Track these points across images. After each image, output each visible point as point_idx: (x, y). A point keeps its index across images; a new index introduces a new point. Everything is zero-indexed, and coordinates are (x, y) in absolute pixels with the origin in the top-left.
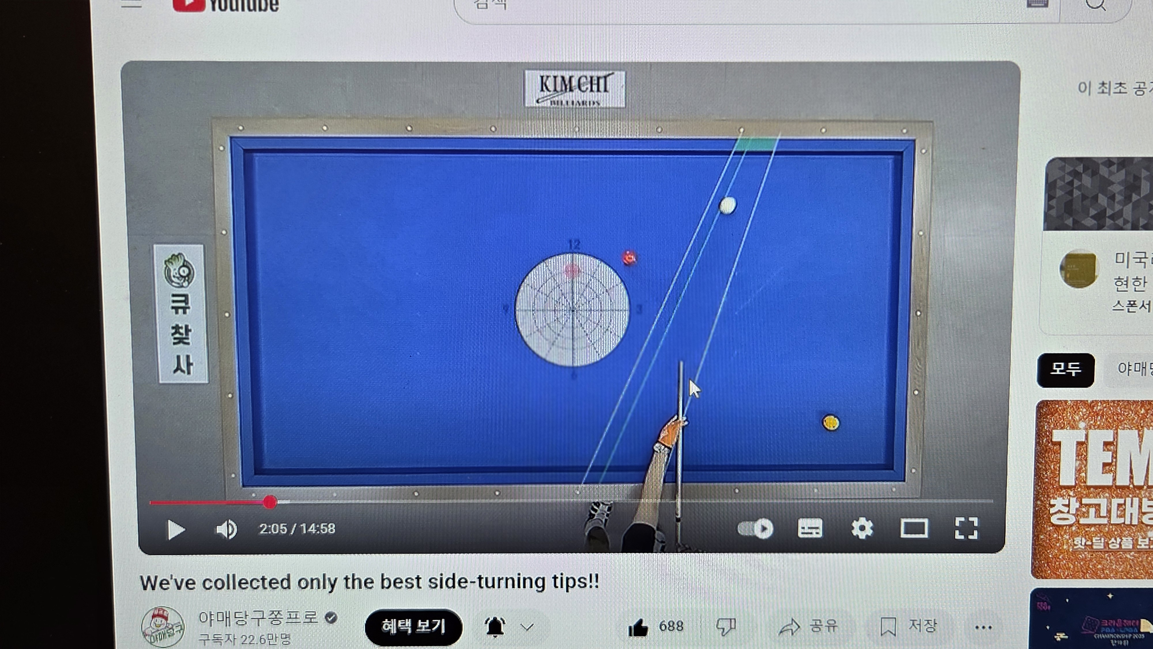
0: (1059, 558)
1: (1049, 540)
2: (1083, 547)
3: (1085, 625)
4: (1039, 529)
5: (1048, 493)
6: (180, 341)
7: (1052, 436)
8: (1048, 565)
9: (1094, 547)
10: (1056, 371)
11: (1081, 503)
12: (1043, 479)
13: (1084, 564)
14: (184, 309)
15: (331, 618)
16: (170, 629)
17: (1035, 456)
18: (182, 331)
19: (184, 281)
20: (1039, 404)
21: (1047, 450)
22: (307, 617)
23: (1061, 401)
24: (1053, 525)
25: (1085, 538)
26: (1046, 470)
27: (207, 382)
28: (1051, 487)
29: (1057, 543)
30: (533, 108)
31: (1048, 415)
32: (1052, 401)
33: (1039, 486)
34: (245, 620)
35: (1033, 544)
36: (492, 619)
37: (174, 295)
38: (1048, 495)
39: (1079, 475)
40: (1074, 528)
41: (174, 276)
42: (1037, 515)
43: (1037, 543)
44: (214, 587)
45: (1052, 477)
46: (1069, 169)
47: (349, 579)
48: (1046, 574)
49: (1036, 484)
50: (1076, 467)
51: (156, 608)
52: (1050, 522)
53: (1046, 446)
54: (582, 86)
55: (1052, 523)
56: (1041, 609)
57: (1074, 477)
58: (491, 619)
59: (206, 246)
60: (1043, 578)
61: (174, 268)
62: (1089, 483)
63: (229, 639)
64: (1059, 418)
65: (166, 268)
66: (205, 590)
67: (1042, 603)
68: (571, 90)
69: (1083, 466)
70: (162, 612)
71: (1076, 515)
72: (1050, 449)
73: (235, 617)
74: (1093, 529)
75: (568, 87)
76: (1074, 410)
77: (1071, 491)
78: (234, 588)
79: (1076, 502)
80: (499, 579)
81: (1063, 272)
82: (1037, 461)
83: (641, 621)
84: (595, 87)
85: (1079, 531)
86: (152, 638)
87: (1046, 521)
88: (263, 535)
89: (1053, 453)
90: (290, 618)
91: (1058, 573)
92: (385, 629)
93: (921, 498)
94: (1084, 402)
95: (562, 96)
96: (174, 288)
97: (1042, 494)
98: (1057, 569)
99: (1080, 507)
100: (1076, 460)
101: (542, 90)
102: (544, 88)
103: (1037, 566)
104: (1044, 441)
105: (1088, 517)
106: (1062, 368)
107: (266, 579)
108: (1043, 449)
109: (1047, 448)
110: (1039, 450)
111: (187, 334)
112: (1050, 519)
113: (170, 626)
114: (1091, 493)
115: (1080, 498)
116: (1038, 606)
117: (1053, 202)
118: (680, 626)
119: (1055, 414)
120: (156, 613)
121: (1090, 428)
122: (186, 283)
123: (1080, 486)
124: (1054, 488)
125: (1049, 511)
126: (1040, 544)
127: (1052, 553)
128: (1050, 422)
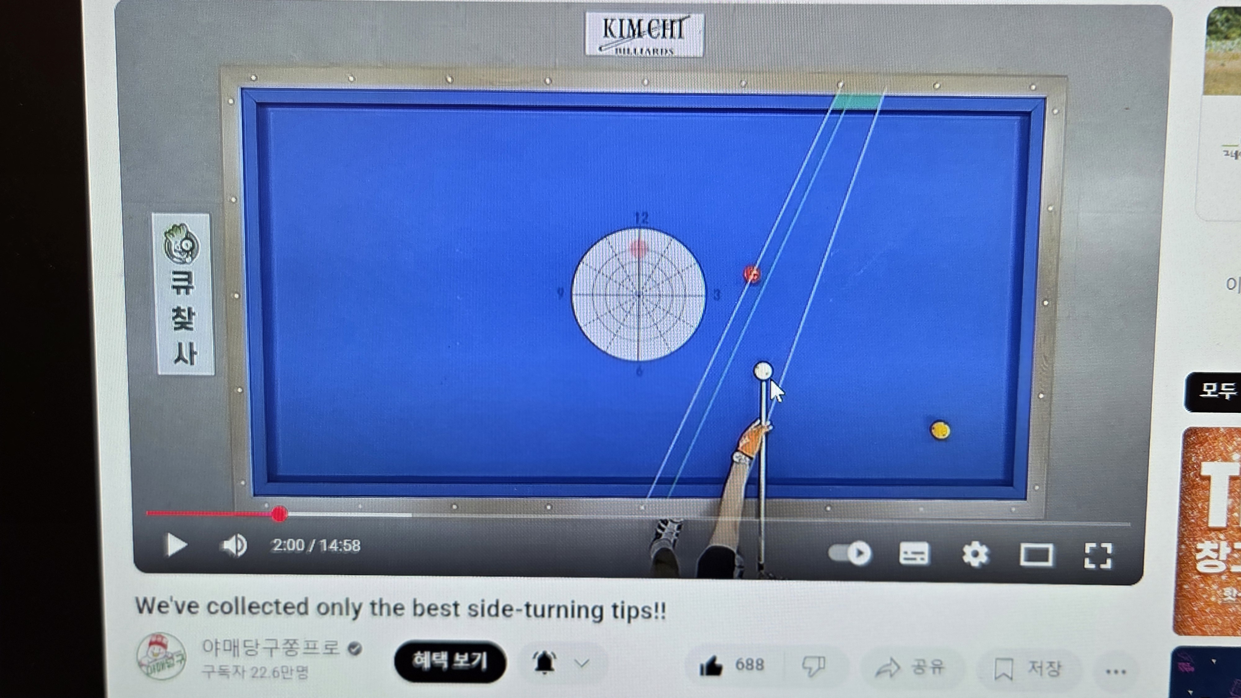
0: (1206, 612)
1: (1195, 591)
2: (1234, 599)
3: (1235, 689)
4: (1183, 578)
5: (1194, 535)
6: (183, 326)
7: (1200, 469)
8: (1192, 620)
10: (1206, 393)
11: (1233, 549)
12: (1189, 520)
13: (1235, 619)
14: (187, 288)
15: (355, 649)
16: (169, 658)
17: (1181, 492)
18: (185, 314)
19: (187, 257)
20: (1186, 431)
21: (1194, 485)
22: (327, 650)
23: (1211, 428)
24: (1199, 573)
25: (1237, 590)
26: (1192, 509)
27: (213, 374)
28: (1198, 528)
29: (1203, 594)
30: (594, 56)
31: (1196, 444)
32: (1202, 429)
33: (1184, 527)
34: (256, 650)
35: (1175, 596)
37: (175, 273)
38: (1195, 540)
39: (1231, 515)
40: (1224, 577)
41: (176, 251)
42: (1180, 560)
43: (1180, 594)
44: (220, 612)
45: (1199, 517)
47: (376, 604)
48: (1190, 630)
49: (1181, 525)
50: (1228, 505)
51: (153, 635)
52: (1196, 570)
53: (1193, 481)
54: (652, 31)
55: (1198, 571)
56: (1183, 671)
57: (1225, 518)
58: (541, 653)
60: (1185, 634)
61: (176, 241)
63: (237, 671)
64: (1210, 448)
65: (165, 242)
66: (209, 614)
67: (1183, 664)
68: (640, 36)
69: (1236, 505)
70: (160, 639)
71: (1227, 562)
72: (1197, 484)
73: (245, 646)
75: (636, 32)
76: (1227, 439)
77: (1222, 533)
78: (243, 613)
79: (1228, 546)
80: (550, 608)
82: (1182, 498)
83: (714, 659)
84: (668, 33)
85: (1229, 580)
86: (149, 669)
87: (1191, 568)
88: (278, 554)
89: (1201, 489)
90: (308, 648)
91: (1204, 629)
92: (417, 663)
93: (1045, 519)
95: (629, 42)
96: (176, 265)
97: (1187, 537)
98: (1204, 624)
99: (1232, 553)
100: (1229, 498)
101: (606, 35)
102: (609, 33)
103: (1179, 620)
104: (1192, 474)
106: (1214, 390)
107: (280, 603)
108: (1190, 484)
109: (1195, 483)
110: (1185, 485)
111: (190, 318)
112: (1195, 566)
113: (170, 655)
115: (1231, 542)
116: (1180, 667)
118: (760, 665)
119: (1204, 443)
120: (154, 639)
122: (190, 258)
123: (1232, 529)
124: (1201, 530)
125: (1195, 557)
126: (1183, 596)
127: (1197, 606)
128: (1199, 452)
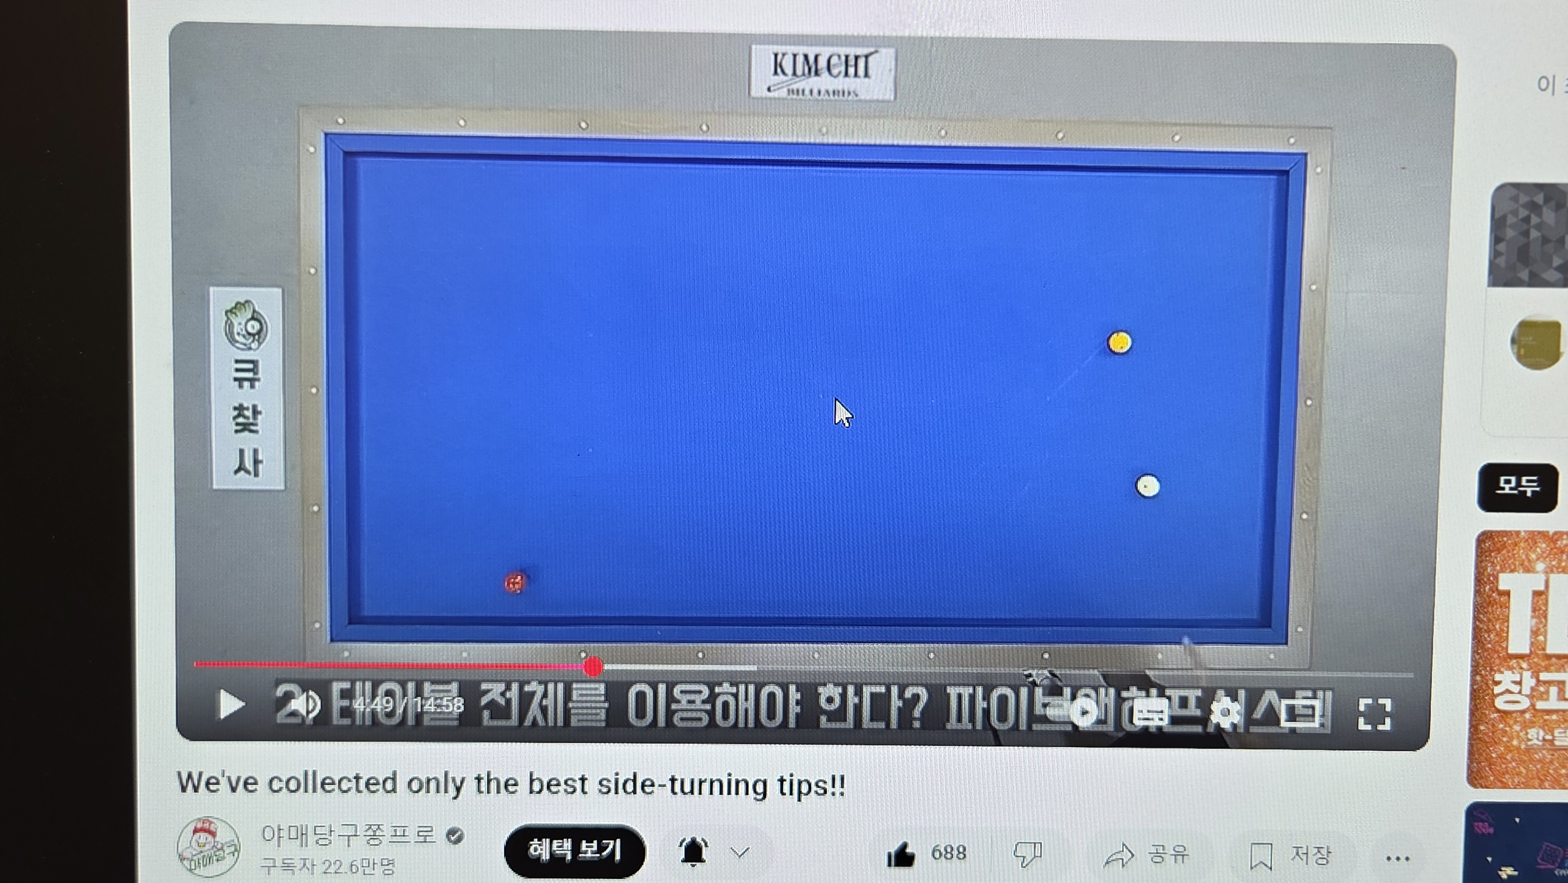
0: (1506, 759)
1: (1493, 733)
2: (1540, 743)
3: (1543, 856)
4: (1478, 717)
5: (1491, 664)
6: (245, 427)
7: (1497, 582)
8: (1490, 769)
9: (1557, 743)
10: (1503, 489)
11: (1538, 681)
12: (1484, 645)
13: (1542, 767)
14: (252, 381)
15: (455, 836)
16: (219, 850)
17: (1474, 611)
18: (248, 413)
19: (253, 341)
20: (1479, 536)
21: (1490, 602)
22: (421, 834)
23: (1510, 532)
24: (1498, 711)
25: (1544, 730)
26: (1489, 631)
27: (282, 487)
28: (1496, 656)
29: (1503, 736)
30: (762, 98)
31: (1493, 551)
32: (1498, 532)
33: (1478, 654)
34: (329, 838)
35: (1470, 739)
36: (690, 840)
37: (237, 361)
38: (1492, 670)
39: (1536, 639)
40: (1527, 716)
41: (238, 334)
42: (1475, 695)
43: (1475, 737)
44: (285, 790)
45: (1497, 642)
46: (1524, 199)
47: (483, 779)
48: (1487, 781)
49: (1475, 652)
50: (1531, 627)
51: (199, 819)
52: (1494, 706)
53: (1489, 596)
54: (831, 68)
55: (1496, 709)
56: (1480, 832)
57: (1528, 642)
58: (688, 840)
59: (286, 290)
60: (1482, 788)
61: (239, 321)
62: (1549, 651)
63: (305, 865)
64: (1508, 556)
65: (226, 323)
66: (272, 793)
67: (1481, 824)
68: (817, 73)
69: (1541, 626)
70: (208, 824)
71: (1531, 697)
72: (1494, 600)
73: (315, 834)
74: (1554, 717)
75: (813, 70)
76: (1529, 544)
77: (1524, 661)
78: (314, 791)
79: (1532, 677)
80: (701, 783)
81: (1515, 346)
82: (1476, 618)
83: (905, 846)
84: (851, 70)
85: (1534, 719)
86: (193, 863)
87: (1488, 705)
89: (1499, 606)
90: (396, 836)
91: (1504, 780)
92: (534, 853)
93: (1309, 670)
94: (1543, 534)
95: (804, 83)
96: (239, 351)
97: (1483, 666)
98: (1504, 774)
99: (1536, 685)
100: (1532, 617)
101: (776, 73)
102: (779, 70)
103: (1474, 770)
104: (1487, 588)
105: (1547, 699)
106: (1513, 484)
107: (361, 778)
108: (1485, 601)
109: (1491, 599)
110: (1480, 602)
111: (255, 418)
112: (1493, 702)
113: (219, 846)
114: (1552, 665)
115: (1535, 672)
116: (1475, 827)
117: (1502, 247)
118: (962, 853)
119: (1502, 550)
120: (199, 826)
121: (1552, 571)
122: (256, 343)
123: (1537, 655)
124: (1499, 656)
125: (1493, 690)
126: (1479, 739)
127: (1496, 752)
128: (1495, 561)
